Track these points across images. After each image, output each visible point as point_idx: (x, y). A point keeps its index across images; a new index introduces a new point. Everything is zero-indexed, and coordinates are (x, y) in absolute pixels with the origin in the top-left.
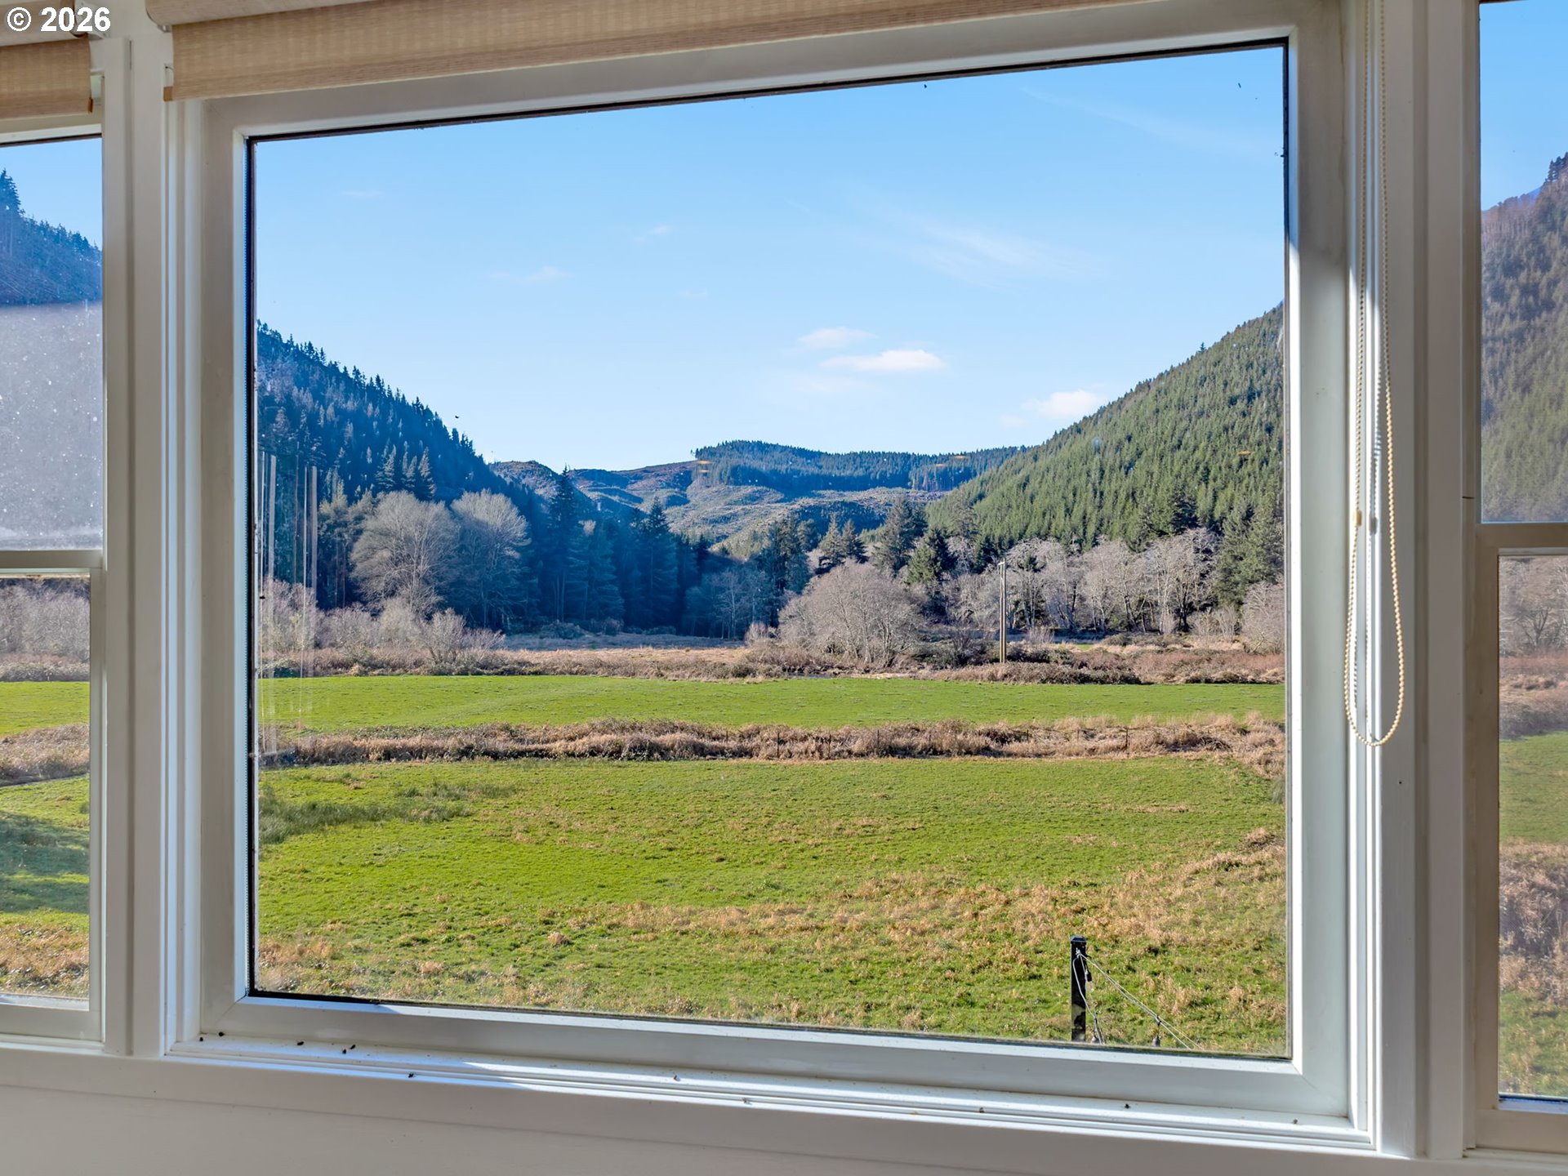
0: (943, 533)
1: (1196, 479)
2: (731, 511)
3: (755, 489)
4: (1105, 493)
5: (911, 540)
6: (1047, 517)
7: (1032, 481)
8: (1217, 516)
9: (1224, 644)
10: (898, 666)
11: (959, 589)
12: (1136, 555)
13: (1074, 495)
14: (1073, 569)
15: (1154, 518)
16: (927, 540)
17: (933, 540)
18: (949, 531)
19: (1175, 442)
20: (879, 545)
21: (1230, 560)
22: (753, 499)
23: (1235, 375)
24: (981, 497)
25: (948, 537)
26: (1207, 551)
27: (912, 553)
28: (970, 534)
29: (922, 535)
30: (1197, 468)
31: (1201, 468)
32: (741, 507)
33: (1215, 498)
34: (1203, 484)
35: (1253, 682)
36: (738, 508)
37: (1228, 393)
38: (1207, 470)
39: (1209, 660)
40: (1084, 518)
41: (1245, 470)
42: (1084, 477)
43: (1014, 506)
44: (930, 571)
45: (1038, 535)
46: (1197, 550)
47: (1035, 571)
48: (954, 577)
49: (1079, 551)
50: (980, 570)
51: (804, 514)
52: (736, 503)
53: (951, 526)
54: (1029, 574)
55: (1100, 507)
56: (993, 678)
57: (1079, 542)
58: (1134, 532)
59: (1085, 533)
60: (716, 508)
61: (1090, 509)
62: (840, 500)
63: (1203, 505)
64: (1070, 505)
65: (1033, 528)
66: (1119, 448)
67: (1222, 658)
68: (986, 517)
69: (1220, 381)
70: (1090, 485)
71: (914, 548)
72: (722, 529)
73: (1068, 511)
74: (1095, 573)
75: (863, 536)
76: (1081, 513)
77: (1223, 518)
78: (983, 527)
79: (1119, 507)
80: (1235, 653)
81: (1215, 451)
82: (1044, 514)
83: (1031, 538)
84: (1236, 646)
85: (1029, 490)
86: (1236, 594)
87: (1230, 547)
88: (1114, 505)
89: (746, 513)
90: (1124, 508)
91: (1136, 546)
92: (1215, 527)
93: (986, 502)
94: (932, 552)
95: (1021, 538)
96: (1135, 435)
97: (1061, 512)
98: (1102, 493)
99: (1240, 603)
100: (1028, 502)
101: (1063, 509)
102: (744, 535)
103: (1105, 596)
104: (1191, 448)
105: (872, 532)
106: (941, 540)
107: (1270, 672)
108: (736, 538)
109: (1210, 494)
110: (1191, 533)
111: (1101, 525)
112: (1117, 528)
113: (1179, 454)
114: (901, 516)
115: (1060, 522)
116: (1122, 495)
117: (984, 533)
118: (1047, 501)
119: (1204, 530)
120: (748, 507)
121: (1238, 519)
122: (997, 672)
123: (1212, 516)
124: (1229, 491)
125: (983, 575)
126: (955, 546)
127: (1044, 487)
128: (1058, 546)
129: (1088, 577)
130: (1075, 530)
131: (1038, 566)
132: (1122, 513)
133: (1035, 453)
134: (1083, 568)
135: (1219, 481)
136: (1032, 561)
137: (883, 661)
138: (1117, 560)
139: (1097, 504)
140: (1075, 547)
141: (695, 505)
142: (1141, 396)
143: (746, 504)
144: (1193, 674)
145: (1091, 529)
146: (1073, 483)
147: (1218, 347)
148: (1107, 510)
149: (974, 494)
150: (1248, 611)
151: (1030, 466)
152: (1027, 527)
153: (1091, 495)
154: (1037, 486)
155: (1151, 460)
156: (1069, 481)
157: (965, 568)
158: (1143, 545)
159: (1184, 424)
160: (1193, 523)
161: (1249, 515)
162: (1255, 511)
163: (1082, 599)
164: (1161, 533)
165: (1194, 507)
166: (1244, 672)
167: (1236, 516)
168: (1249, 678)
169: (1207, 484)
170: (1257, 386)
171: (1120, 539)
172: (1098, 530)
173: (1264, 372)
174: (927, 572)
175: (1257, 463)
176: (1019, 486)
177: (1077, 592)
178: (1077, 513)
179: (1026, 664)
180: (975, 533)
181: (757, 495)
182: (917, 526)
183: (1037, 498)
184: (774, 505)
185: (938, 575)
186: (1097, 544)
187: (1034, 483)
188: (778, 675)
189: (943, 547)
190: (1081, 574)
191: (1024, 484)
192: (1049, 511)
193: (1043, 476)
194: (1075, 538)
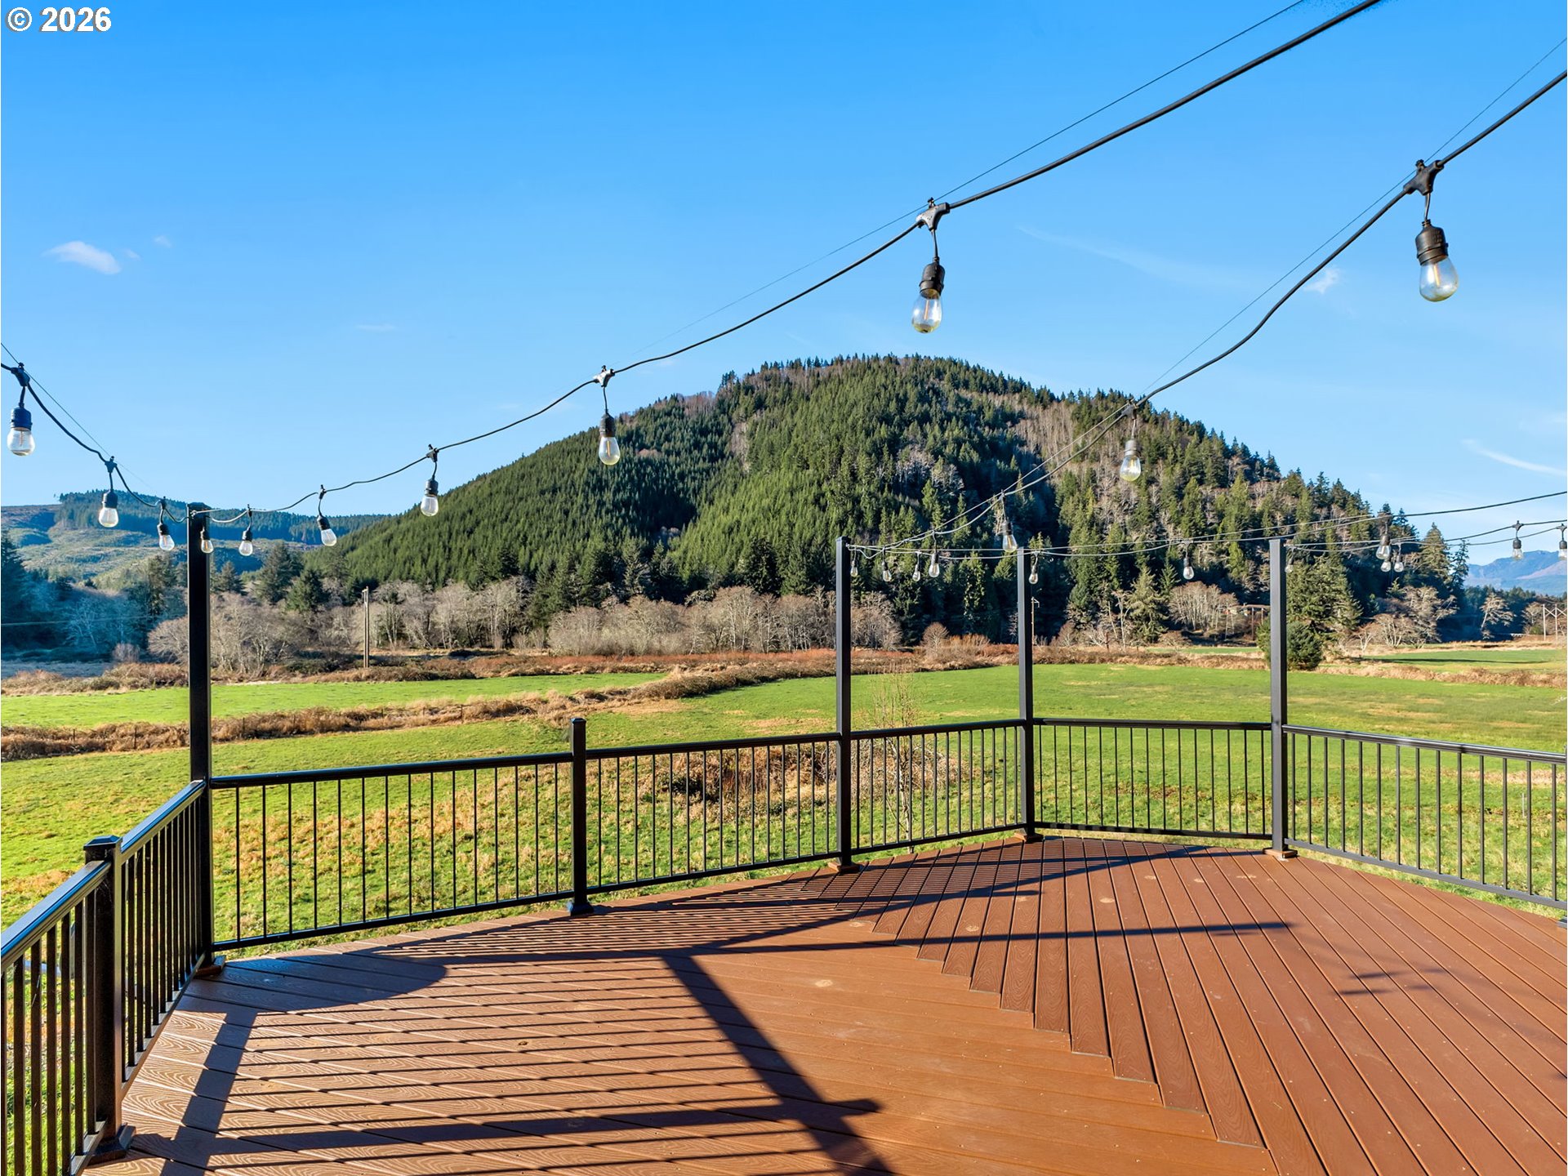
0: (318, 574)
1: (518, 543)
2: (102, 552)
3: (130, 533)
4: (453, 549)
5: (289, 579)
6: (408, 565)
7: (395, 538)
8: (532, 568)
9: (536, 652)
10: (273, 675)
11: (332, 619)
12: (475, 593)
13: (429, 549)
14: (427, 603)
15: (488, 568)
16: (304, 579)
17: (308, 579)
18: (323, 573)
19: (503, 516)
20: (257, 582)
21: (540, 598)
22: (127, 542)
23: (544, 476)
24: (353, 549)
25: (323, 577)
26: (525, 592)
27: (289, 590)
28: (342, 576)
29: (299, 575)
30: (519, 535)
31: (521, 536)
32: (114, 549)
33: (531, 556)
34: (523, 547)
35: (554, 674)
36: (109, 550)
37: (540, 487)
38: (525, 537)
39: (525, 662)
40: (437, 566)
41: (552, 538)
42: (437, 537)
43: (381, 556)
44: (306, 603)
45: (401, 578)
46: (518, 591)
47: (397, 603)
48: (329, 609)
49: (433, 590)
50: (352, 604)
52: (107, 545)
53: (325, 568)
54: (392, 606)
55: (449, 559)
56: (358, 679)
57: (433, 584)
58: (473, 577)
59: (437, 577)
61: (440, 560)
62: (221, 546)
63: (522, 559)
64: (425, 557)
65: (395, 572)
66: (463, 517)
67: (534, 660)
69: (534, 478)
70: (441, 543)
71: (291, 584)
72: (88, 568)
73: (424, 561)
74: (445, 605)
75: (244, 576)
76: (434, 563)
77: (536, 568)
78: (354, 571)
79: (463, 560)
80: (543, 657)
81: (531, 525)
82: (405, 563)
83: (394, 579)
84: (544, 654)
85: (392, 545)
86: (544, 620)
87: (540, 589)
88: (459, 557)
89: (119, 554)
90: (467, 560)
91: (477, 585)
92: (531, 576)
93: (358, 552)
94: (308, 588)
95: (386, 578)
96: (475, 509)
97: (418, 562)
98: (450, 549)
99: (547, 627)
100: (392, 554)
101: (420, 560)
102: (116, 574)
103: (452, 622)
104: (515, 522)
105: (252, 573)
106: (316, 579)
107: (565, 667)
108: (106, 576)
109: (528, 553)
110: (515, 579)
111: (449, 572)
112: (461, 574)
113: (506, 525)
114: (280, 559)
115: (418, 569)
116: (466, 551)
117: (354, 575)
118: (407, 553)
119: (521, 578)
120: (121, 549)
121: (546, 571)
122: (361, 674)
123: (529, 568)
124: (540, 552)
125: (353, 608)
126: (327, 584)
127: (405, 543)
128: (416, 586)
129: (439, 607)
130: (429, 575)
131: (399, 600)
132: (465, 563)
133: (398, 520)
134: (435, 602)
135: (533, 545)
136: (395, 596)
137: (257, 672)
138: (461, 597)
139: (446, 556)
140: (429, 587)
141: (59, 545)
142: (480, 483)
143: (119, 546)
144: (513, 671)
145: (442, 575)
146: (428, 541)
147: (534, 456)
148: (454, 561)
149: (347, 547)
150: (553, 631)
151: (394, 527)
152: (390, 572)
153: (442, 550)
154: (399, 542)
155: (486, 528)
156: (424, 540)
157: (338, 602)
158: (481, 587)
159: (510, 504)
160: (515, 572)
161: (553, 567)
162: (557, 565)
163: (434, 624)
164: (494, 579)
165: (517, 561)
166: (548, 667)
167: (544, 568)
168: (552, 671)
169: (525, 546)
170: (558, 484)
171: (463, 582)
172: (448, 576)
173: (563, 475)
174: (303, 604)
175: (558, 535)
176: (385, 541)
177: (431, 619)
178: (431, 562)
179: (386, 668)
180: (347, 575)
181: (132, 539)
182: (294, 568)
183: (399, 551)
184: (151, 549)
185: (313, 607)
186: (446, 585)
187: (397, 540)
188: (144, 686)
189: (318, 584)
190: (434, 606)
191: (388, 540)
192: (409, 560)
193: (404, 535)
194: (429, 581)
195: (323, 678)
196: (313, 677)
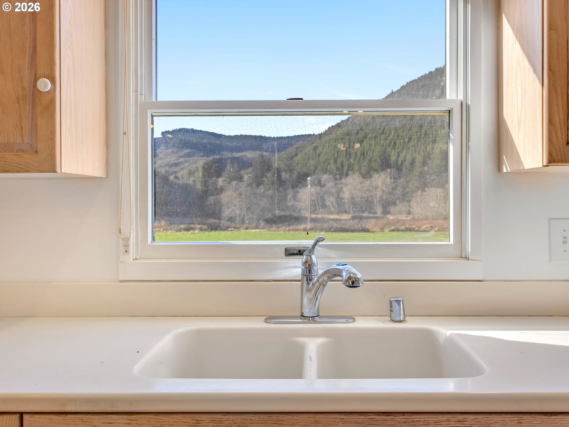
0: (279, 170)
1: (390, 147)
2: (179, 161)
3: (191, 151)
5: (265, 173)
6: (326, 163)
7: (319, 148)
8: (400, 163)
10: (262, 226)
11: (287, 196)
12: (365, 180)
14: (337, 186)
15: (373, 164)
17: (275, 173)
18: (282, 169)
19: (381, 131)
20: (250, 175)
21: (405, 183)
22: (189, 155)
24: (296, 154)
25: (282, 172)
26: (395, 179)
27: (265, 179)
28: (291, 170)
29: (270, 171)
30: (391, 143)
31: (393, 143)
32: (184, 159)
33: (398, 156)
34: (393, 150)
35: (418, 231)
36: (182, 160)
38: (395, 144)
39: (398, 223)
40: (342, 164)
41: (412, 143)
43: (311, 158)
45: (323, 172)
46: (391, 178)
47: (321, 186)
48: (285, 190)
49: (341, 178)
50: (296, 187)
51: (214, 161)
52: (181, 157)
53: (282, 166)
54: (318, 188)
55: (349, 159)
56: (304, 230)
57: (340, 174)
58: (364, 170)
59: (342, 170)
60: (172, 159)
61: (344, 160)
62: (231, 156)
63: (393, 158)
64: (336, 158)
65: (320, 168)
66: (357, 133)
67: (404, 222)
68: (298, 163)
71: (266, 176)
72: (174, 169)
73: (335, 161)
74: (348, 187)
75: (243, 172)
76: (341, 162)
77: (402, 163)
78: (297, 168)
79: (357, 160)
80: (409, 220)
81: (398, 136)
82: (324, 162)
83: (319, 173)
84: (409, 218)
85: (318, 151)
86: (408, 197)
87: (405, 177)
89: (186, 161)
90: (359, 160)
92: (399, 169)
93: (299, 156)
94: (275, 178)
95: (314, 171)
97: (332, 161)
99: (410, 201)
100: (317, 157)
102: (185, 172)
103: (352, 198)
104: (388, 134)
105: (246, 170)
106: (279, 173)
107: (424, 226)
108: (182, 173)
109: (396, 154)
110: (389, 170)
111: (350, 167)
112: (356, 168)
113: (383, 136)
115: (332, 166)
116: (359, 154)
117: (298, 170)
118: (325, 157)
119: (393, 170)
120: (187, 159)
121: (408, 165)
122: (307, 227)
123: (397, 164)
124: (404, 153)
126: (284, 175)
127: (324, 150)
128: (331, 176)
129: (345, 189)
130: (338, 169)
132: (359, 162)
133: (320, 136)
134: (342, 186)
135: (400, 149)
136: (320, 182)
137: (254, 225)
138: (357, 182)
140: (338, 177)
141: (161, 158)
145: (345, 169)
147: (399, 91)
148: (352, 161)
149: (293, 154)
150: (414, 204)
151: (318, 141)
152: (317, 168)
154: (321, 149)
155: (371, 138)
157: (290, 186)
158: (368, 176)
159: (385, 123)
160: (389, 166)
161: (413, 163)
162: (416, 161)
163: (342, 199)
164: (376, 171)
165: (390, 159)
166: (413, 226)
167: (407, 163)
168: (416, 229)
169: (395, 150)
171: (358, 173)
172: (349, 169)
174: (273, 187)
175: (416, 141)
176: (313, 150)
177: (340, 196)
178: (339, 161)
179: (319, 224)
180: (294, 170)
181: (191, 153)
182: (267, 167)
183: (321, 155)
184: (199, 158)
185: (278, 189)
186: (348, 175)
187: (320, 149)
188: (205, 230)
189: (279, 176)
190: (342, 188)
191: (316, 148)
192: (327, 161)
193: (324, 146)
194: (338, 173)
195: (287, 229)
196: (282, 228)
